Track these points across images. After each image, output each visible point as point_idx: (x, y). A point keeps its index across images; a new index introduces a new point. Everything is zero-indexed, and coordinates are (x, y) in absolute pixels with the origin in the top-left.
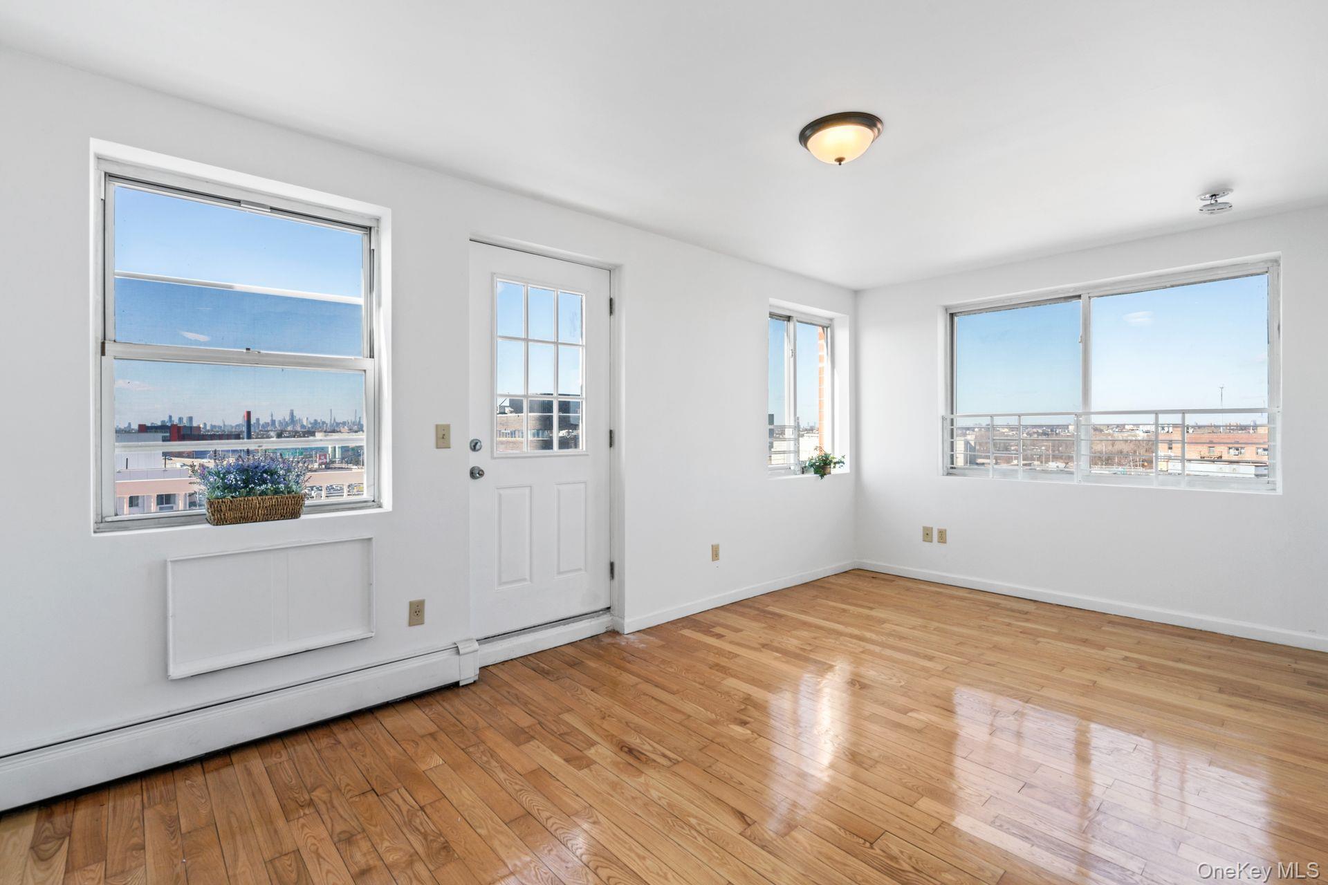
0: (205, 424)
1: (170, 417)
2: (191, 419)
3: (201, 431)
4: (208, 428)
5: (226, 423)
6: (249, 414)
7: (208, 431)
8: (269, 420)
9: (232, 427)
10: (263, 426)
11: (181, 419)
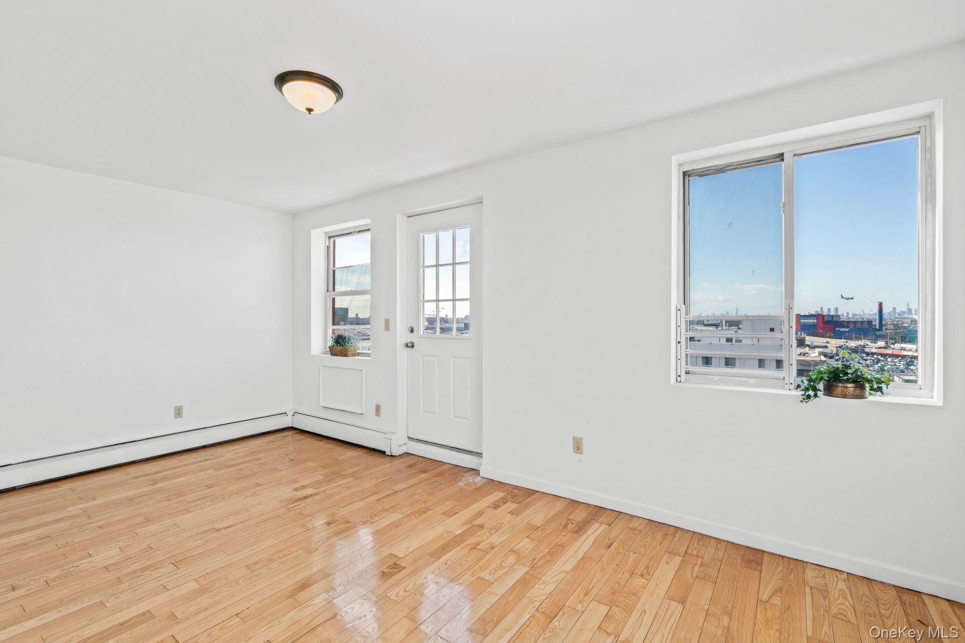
0: (848, 313)
1: (822, 308)
2: (837, 309)
3: (840, 319)
4: (850, 316)
5: (866, 312)
6: (881, 305)
7: (850, 318)
8: (905, 309)
9: (871, 315)
10: (899, 314)
11: (829, 310)
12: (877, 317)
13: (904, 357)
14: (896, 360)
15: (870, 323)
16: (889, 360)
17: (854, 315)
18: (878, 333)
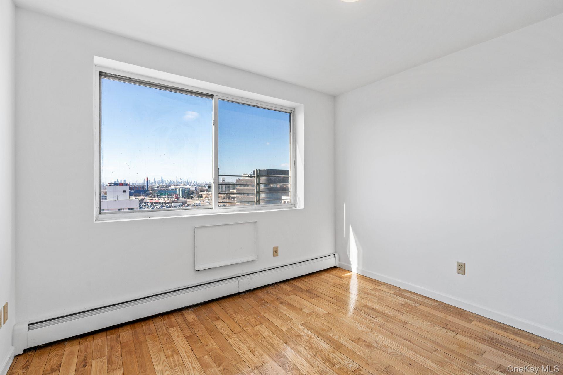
12: (146, 184)
13: (160, 203)
14: (157, 205)
15: (143, 187)
16: (154, 205)
17: (133, 184)
18: (146, 192)
